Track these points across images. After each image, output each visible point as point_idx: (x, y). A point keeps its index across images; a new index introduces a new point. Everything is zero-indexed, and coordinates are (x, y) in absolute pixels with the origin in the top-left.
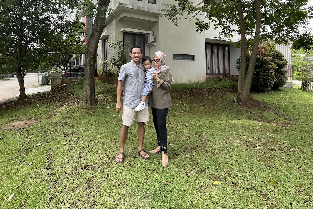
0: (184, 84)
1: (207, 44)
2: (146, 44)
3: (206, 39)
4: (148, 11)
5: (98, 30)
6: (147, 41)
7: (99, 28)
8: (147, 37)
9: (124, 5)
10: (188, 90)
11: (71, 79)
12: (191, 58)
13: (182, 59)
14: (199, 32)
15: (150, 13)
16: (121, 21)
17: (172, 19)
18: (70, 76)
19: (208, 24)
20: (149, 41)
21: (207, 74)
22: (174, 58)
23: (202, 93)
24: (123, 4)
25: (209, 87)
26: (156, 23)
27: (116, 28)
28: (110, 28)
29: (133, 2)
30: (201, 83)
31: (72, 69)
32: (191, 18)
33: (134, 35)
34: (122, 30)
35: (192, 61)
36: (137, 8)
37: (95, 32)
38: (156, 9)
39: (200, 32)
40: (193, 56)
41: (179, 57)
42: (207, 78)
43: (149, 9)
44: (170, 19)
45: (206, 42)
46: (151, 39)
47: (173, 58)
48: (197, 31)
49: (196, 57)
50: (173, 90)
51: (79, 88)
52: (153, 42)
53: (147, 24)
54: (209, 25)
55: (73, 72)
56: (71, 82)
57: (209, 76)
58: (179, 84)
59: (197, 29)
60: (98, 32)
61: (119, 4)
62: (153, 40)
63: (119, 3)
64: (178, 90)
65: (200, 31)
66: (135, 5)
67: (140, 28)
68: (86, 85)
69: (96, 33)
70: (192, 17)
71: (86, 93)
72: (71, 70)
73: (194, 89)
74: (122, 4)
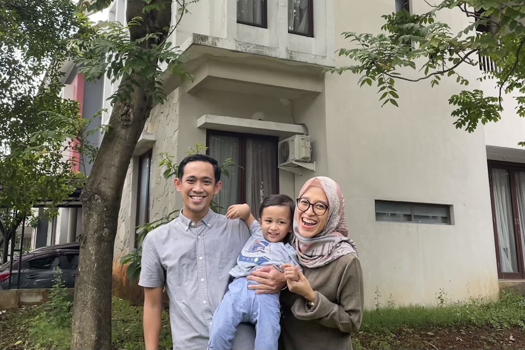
0: (418, 311)
1: (493, 165)
2: (280, 166)
3: (489, 149)
4: (289, 58)
5: (129, 120)
6: (286, 159)
7: (131, 116)
8: (286, 145)
9: (210, 40)
10: (436, 333)
11: (19, 295)
12: (440, 214)
13: (409, 218)
14: (464, 127)
15: (295, 64)
16: (197, 92)
17: (375, 83)
18: (18, 285)
19: (493, 99)
20: (291, 157)
21: (501, 275)
22: (379, 216)
23: (489, 343)
24: (206, 38)
25: (514, 321)
26: (314, 97)
27: (182, 115)
28: (162, 117)
29: (238, 32)
30: (482, 306)
31: (25, 261)
32: (439, 75)
33: (242, 137)
34: (201, 121)
35: (444, 227)
36: (251, 50)
37: (119, 129)
38: (314, 53)
39: (470, 130)
40: (447, 208)
41: (397, 212)
42: (503, 290)
43: (290, 53)
44: (370, 83)
45: (487, 160)
46: (298, 149)
47: (377, 214)
48: (459, 125)
49: (457, 213)
50: (383, 332)
51: (54, 323)
52: (305, 160)
53: (285, 101)
54: (498, 103)
55: (27, 270)
56: (20, 304)
57: (509, 282)
58: (403, 311)
59: (456, 118)
60: (130, 129)
61: (194, 39)
62: (305, 153)
63: (196, 36)
64: (399, 333)
65: (467, 123)
66: (246, 41)
67: (261, 115)
68: (84, 310)
69: (123, 132)
70: (442, 73)
71: (82, 337)
72: (21, 264)
73: (458, 329)
74: (204, 38)
